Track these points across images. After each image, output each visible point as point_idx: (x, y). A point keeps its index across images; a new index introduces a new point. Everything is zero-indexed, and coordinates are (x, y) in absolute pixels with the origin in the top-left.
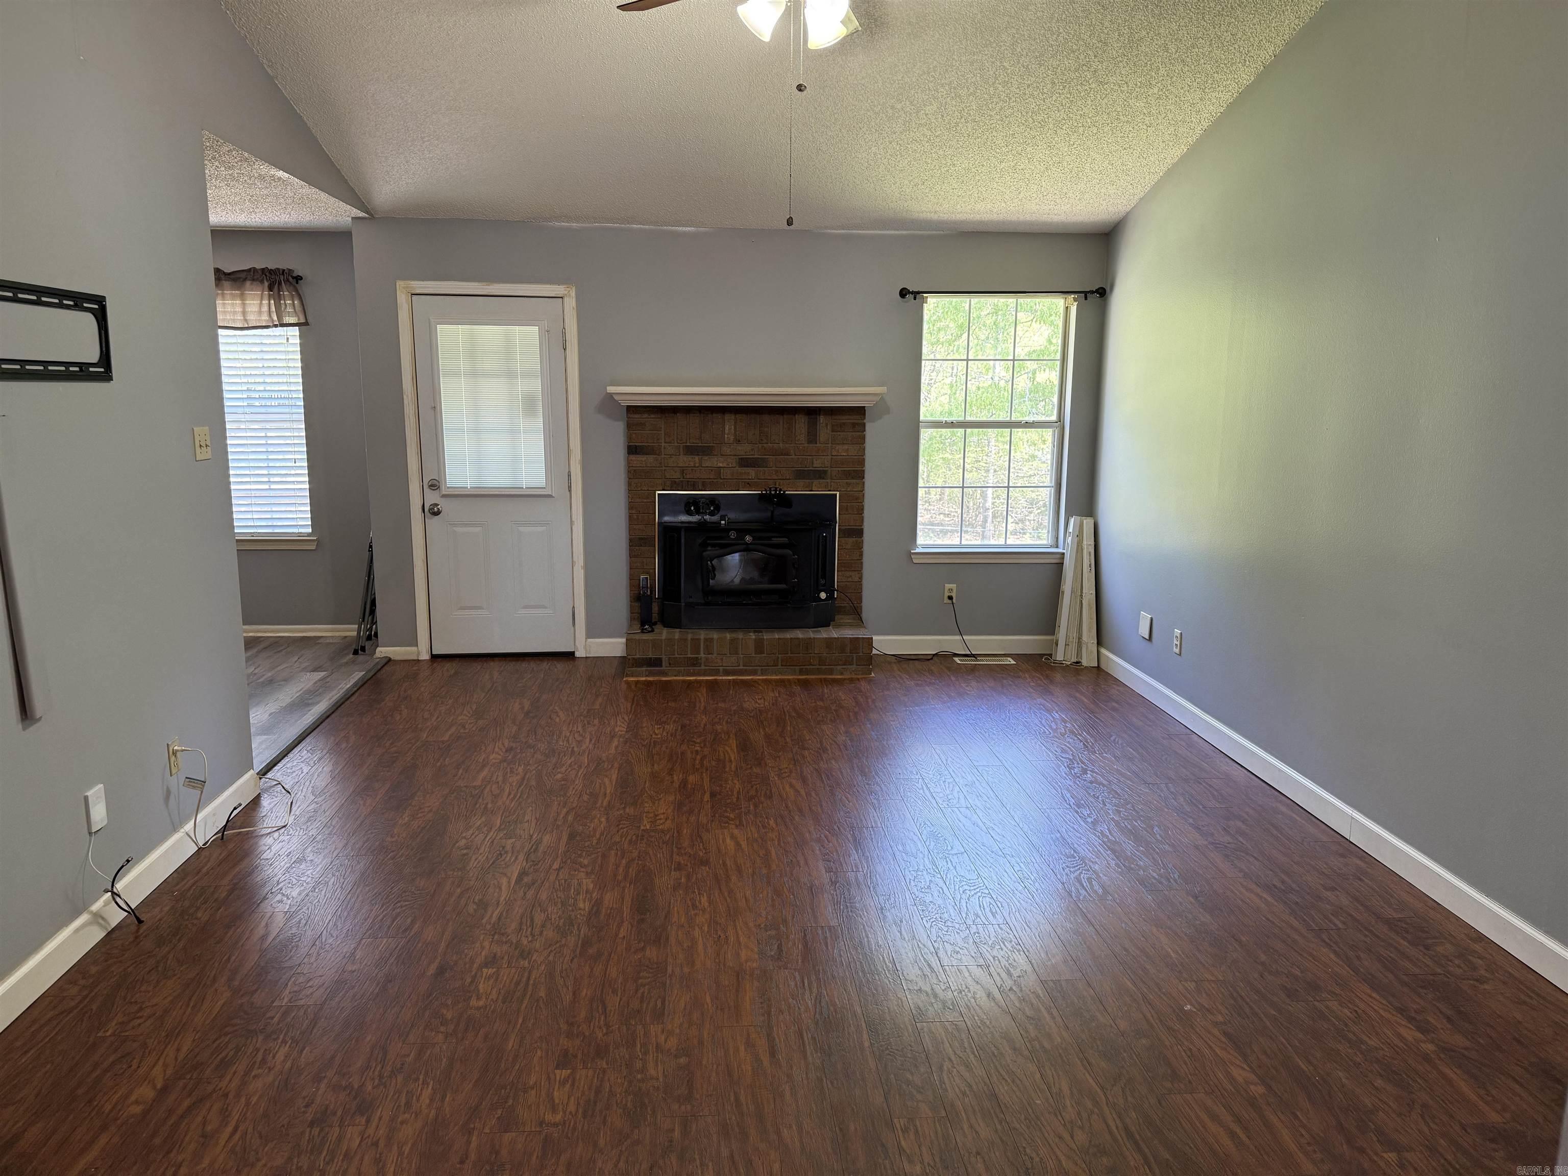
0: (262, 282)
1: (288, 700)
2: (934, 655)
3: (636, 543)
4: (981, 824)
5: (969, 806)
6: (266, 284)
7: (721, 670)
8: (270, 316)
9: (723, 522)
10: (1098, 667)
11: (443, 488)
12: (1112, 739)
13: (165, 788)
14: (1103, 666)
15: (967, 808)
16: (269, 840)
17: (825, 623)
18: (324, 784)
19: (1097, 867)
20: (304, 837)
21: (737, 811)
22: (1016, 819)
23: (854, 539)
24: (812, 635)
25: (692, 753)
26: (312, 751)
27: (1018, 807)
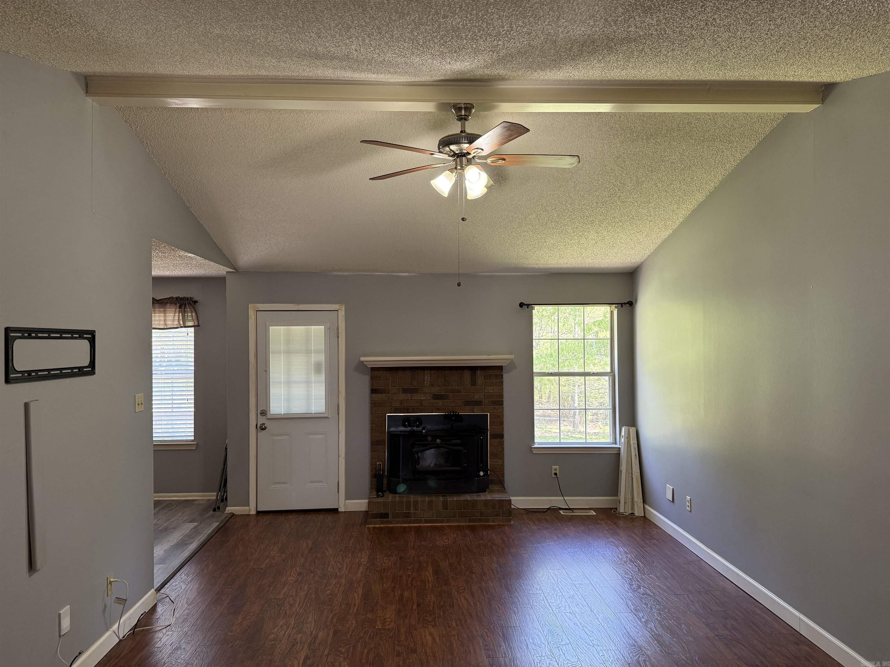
0: (176, 304)
1: (175, 541)
2: (548, 509)
3: (375, 444)
4: (579, 624)
5: (572, 612)
6: (178, 305)
7: (423, 520)
8: (179, 322)
9: (424, 431)
10: (645, 516)
11: (268, 414)
12: (655, 564)
13: (104, 604)
14: (647, 516)
15: (570, 613)
16: (160, 635)
17: (482, 490)
18: (193, 597)
19: (649, 653)
20: (181, 632)
21: (433, 616)
22: (600, 620)
23: (499, 440)
24: (476, 498)
25: (406, 576)
26: (187, 575)
27: (600, 612)
